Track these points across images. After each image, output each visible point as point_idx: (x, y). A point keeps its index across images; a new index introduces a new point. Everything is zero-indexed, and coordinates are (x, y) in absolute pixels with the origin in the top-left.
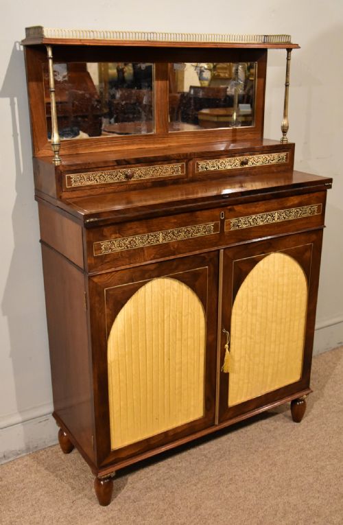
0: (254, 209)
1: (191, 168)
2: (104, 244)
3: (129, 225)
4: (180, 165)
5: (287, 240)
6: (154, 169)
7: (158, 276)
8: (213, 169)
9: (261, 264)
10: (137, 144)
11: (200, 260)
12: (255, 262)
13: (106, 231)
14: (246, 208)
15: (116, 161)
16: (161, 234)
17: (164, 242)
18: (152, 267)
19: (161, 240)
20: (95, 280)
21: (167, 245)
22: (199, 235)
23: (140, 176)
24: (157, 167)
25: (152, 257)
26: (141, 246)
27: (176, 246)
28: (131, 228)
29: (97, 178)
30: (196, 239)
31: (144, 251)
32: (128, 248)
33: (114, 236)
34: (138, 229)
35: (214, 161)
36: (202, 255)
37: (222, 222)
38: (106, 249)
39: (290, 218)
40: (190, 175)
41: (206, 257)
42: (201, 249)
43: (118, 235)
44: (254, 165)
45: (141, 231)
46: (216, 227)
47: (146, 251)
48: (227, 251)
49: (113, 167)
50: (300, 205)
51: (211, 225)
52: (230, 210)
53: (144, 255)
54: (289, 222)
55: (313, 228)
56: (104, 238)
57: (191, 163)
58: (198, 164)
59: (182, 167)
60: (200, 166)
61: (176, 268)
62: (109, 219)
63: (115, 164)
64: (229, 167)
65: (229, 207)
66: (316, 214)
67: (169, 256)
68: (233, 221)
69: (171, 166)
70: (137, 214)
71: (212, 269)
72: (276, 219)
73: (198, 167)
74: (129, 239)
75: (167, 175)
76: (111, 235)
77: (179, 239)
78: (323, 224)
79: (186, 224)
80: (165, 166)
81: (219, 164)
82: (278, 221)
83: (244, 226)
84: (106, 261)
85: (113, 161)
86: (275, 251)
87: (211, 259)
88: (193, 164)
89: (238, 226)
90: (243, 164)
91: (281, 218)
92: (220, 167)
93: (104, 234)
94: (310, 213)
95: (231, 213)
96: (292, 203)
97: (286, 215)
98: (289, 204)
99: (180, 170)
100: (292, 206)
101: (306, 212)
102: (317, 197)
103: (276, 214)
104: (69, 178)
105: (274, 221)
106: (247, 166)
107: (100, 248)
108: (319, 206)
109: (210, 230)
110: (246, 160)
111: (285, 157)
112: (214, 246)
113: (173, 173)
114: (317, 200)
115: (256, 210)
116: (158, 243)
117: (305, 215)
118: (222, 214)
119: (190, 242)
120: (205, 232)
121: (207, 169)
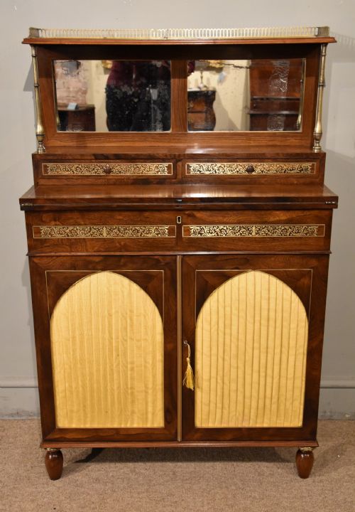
0: (221, 218)
1: (180, 169)
2: (44, 229)
3: (69, 215)
4: (166, 164)
5: (273, 259)
6: (135, 167)
7: (104, 269)
8: (207, 173)
9: (235, 280)
11: (156, 263)
12: (226, 277)
13: (45, 217)
14: (211, 216)
15: (94, 155)
16: (105, 229)
17: (108, 237)
18: (97, 259)
19: (105, 234)
20: (36, 260)
21: (112, 240)
22: (150, 236)
23: (120, 172)
24: (140, 165)
25: (96, 248)
26: (83, 237)
27: (122, 243)
28: (72, 218)
29: (73, 168)
30: (146, 240)
31: (85, 242)
32: (68, 236)
33: (53, 223)
34: (79, 220)
35: (210, 164)
36: (156, 257)
37: (179, 227)
38: (46, 234)
39: (275, 235)
40: (179, 177)
41: (161, 260)
42: (153, 250)
43: (58, 223)
44: (265, 174)
45: (83, 223)
46: (171, 231)
47: (88, 243)
48: (187, 259)
49: (90, 161)
50: (289, 222)
51: (165, 228)
52: (189, 215)
53: (86, 246)
54: (274, 239)
55: (312, 252)
56: (44, 223)
57: (180, 164)
58: (189, 166)
59: (169, 167)
60: (191, 169)
61: (125, 266)
62: (46, 206)
63: (93, 158)
64: (229, 173)
65: (187, 212)
66: (316, 236)
67: (114, 251)
68: (194, 228)
69: (156, 164)
70: (74, 205)
71: (169, 272)
72: (254, 234)
73: (189, 169)
74: (71, 228)
75: (151, 173)
76: (51, 221)
77: (126, 236)
78: (329, 249)
79: (135, 223)
80: (149, 164)
81: (216, 168)
82: (257, 236)
83: (209, 235)
84: (45, 245)
85: (90, 155)
86: (254, 269)
87: (167, 264)
88: (183, 166)
89: (201, 234)
90: (248, 170)
91: (262, 234)
92: (217, 171)
93: (44, 219)
94: (306, 234)
95: (190, 218)
96: (278, 218)
97: (269, 231)
98: (272, 219)
99: (166, 170)
100: (279, 222)
101: (300, 231)
102: (317, 216)
103: (254, 228)
104: (46, 167)
105: (250, 236)
106: (254, 173)
107: (38, 232)
108: (320, 227)
109: (164, 233)
110: (252, 166)
111: (310, 167)
112: (169, 251)
113: (158, 172)
114: (318, 220)
115: (225, 220)
116: (101, 237)
117: (298, 235)
118: (179, 218)
119: (140, 242)
120: (157, 234)
121: (200, 172)
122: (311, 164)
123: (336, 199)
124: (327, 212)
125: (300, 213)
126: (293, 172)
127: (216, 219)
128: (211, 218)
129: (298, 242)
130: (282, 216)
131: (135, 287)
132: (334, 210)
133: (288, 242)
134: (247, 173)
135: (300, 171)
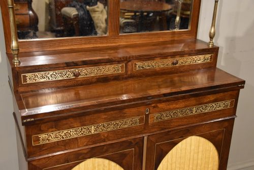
0: (175, 105)
1: (130, 67)
2: (43, 136)
3: (64, 122)
4: (120, 65)
7: (90, 158)
8: (148, 68)
9: (179, 144)
10: (93, 44)
11: (129, 144)
12: (175, 144)
13: (43, 127)
14: (169, 105)
15: (66, 63)
16: (93, 127)
17: (96, 133)
18: (85, 152)
19: (93, 132)
20: (34, 163)
21: (98, 135)
22: (126, 126)
23: (86, 74)
24: (101, 67)
25: (85, 144)
26: (75, 136)
27: (106, 136)
28: (67, 124)
29: (49, 76)
30: (124, 130)
31: (77, 141)
32: (63, 138)
33: (51, 130)
34: (72, 124)
35: (150, 62)
36: (129, 141)
37: (147, 116)
38: (43, 140)
39: (206, 111)
40: (129, 73)
41: (133, 142)
42: (128, 136)
43: (54, 129)
44: (183, 65)
45: (75, 126)
46: (141, 120)
47: (79, 141)
48: (150, 137)
49: (63, 68)
50: (215, 101)
51: (137, 119)
52: (154, 107)
53: (78, 143)
54: (205, 114)
56: (42, 132)
57: (130, 63)
58: (136, 64)
59: (122, 67)
60: (137, 66)
61: (106, 151)
63: (65, 65)
64: (162, 66)
65: (153, 105)
66: (229, 107)
67: (100, 143)
68: (157, 115)
69: (113, 66)
70: (70, 113)
71: (137, 149)
72: (194, 112)
73: (135, 67)
74: (65, 132)
75: (109, 73)
76: (48, 129)
77: (109, 130)
78: (235, 115)
79: (115, 119)
80: (107, 66)
81: (154, 64)
82: (196, 113)
83: (166, 118)
85: (63, 64)
86: (192, 135)
87: (137, 143)
88: (132, 65)
89: (161, 118)
91: (199, 111)
93: (42, 129)
94: (224, 107)
95: (154, 109)
96: (209, 100)
97: (203, 109)
98: (205, 101)
99: (120, 69)
100: (209, 102)
101: (220, 106)
102: (231, 95)
103: (194, 108)
104: (25, 77)
105: (192, 114)
106: (177, 65)
107: (38, 139)
108: (232, 101)
109: (136, 123)
110: (176, 60)
111: (209, 58)
113: (114, 71)
114: (231, 97)
115: (177, 106)
116: (90, 134)
117: (220, 108)
118: (147, 110)
119: (118, 132)
120: (132, 124)
121: (143, 67)
122: (210, 55)
123: (244, 82)
125: (222, 94)
126: (200, 61)
127: (171, 107)
130: (212, 97)
131: (113, 164)
132: (241, 90)
133: (213, 114)
134: (172, 66)
135: (204, 60)
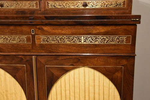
0: (60, 31)
4: (35, 2)
5: (96, 59)
6: (16, 3)
8: (60, 7)
11: (20, 60)
14: (54, 29)
22: (15, 42)
23: (8, 6)
24: (19, 2)
30: (13, 45)
35: (60, 2)
36: (20, 56)
37: (33, 36)
39: (97, 43)
40: (43, 10)
41: (24, 59)
42: (17, 52)
44: (94, 8)
46: (28, 39)
48: (39, 58)
51: (24, 37)
52: (39, 29)
54: (96, 45)
55: (122, 54)
57: (42, 1)
60: (50, 4)
61: (1, 61)
64: (73, 7)
65: (38, 27)
66: (125, 43)
68: (43, 37)
69: (29, 2)
71: (28, 66)
72: (83, 41)
73: (48, 5)
80: (24, 2)
81: (64, 4)
82: (85, 43)
83: (53, 42)
86: (84, 66)
87: (27, 61)
88: (45, 3)
89: (48, 41)
90: (83, 6)
91: (88, 42)
92: (65, 6)
94: (118, 42)
95: (40, 31)
96: (98, 31)
97: (92, 40)
98: (94, 32)
99: (35, 5)
100: (99, 34)
101: (114, 40)
102: (125, 30)
103: (82, 37)
105: (80, 43)
106: (87, 7)
108: (127, 37)
109: (24, 40)
110: (86, 3)
111: (122, 3)
112: (28, 52)
113: (30, 7)
114: (126, 32)
115: (63, 32)
117: (113, 43)
118: (33, 31)
119: (8, 46)
120: (20, 41)
121: (55, 6)
123: (139, 17)
124: (132, 27)
125: (113, 28)
126: (111, 6)
127: (56, 31)
128: (53, 31)
129: (113, 48)
130: (102, 29)
131: (8, 75)
133: (106, 48)
134: (83, 7)
135: (116, 5)
